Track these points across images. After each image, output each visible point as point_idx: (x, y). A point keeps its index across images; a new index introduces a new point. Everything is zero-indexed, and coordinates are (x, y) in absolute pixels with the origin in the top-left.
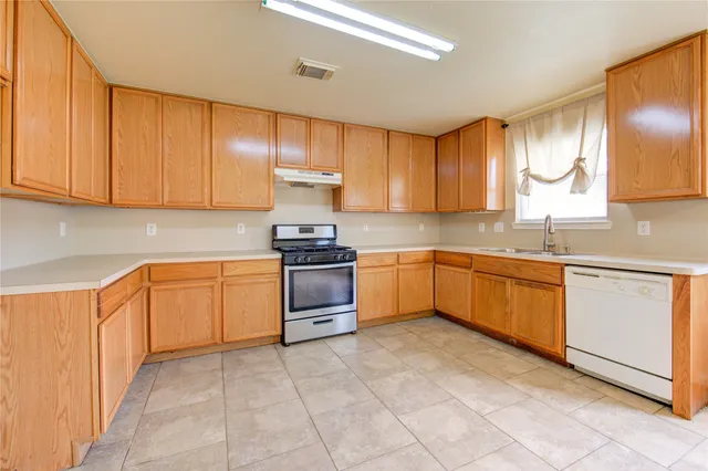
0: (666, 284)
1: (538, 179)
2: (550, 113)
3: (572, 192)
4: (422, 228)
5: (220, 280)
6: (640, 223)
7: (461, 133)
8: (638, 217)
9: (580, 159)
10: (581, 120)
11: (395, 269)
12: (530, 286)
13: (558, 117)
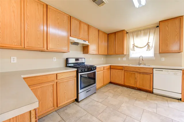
0: (181, 72)
1: (137, 47)
2: (141, 31)
3: (147, 50)
4: (102, 59)
5: (56, 81)
6: (162, 58)
7: (116, 34)
8: (161, 57)
9: (148, 43)
10: (149, 33)
11: (103, 71)
12: (143, 74)
13: (142, 32)
